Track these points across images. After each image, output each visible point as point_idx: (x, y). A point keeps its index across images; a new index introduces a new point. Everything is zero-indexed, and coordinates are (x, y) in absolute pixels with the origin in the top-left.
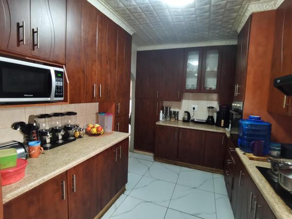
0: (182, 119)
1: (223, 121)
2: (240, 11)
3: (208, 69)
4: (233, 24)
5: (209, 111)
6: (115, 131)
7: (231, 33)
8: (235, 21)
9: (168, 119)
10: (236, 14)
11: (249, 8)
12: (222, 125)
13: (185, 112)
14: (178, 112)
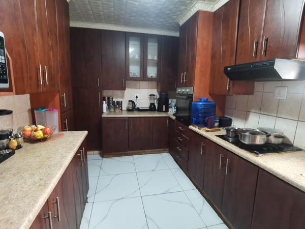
0: (126, 109)
1: (164, 106)
2: (188, 6)
3: (149, 57)
4: (177, 16)
5: (151, 99)
6: (62, 131)
7: (173, 24)
8: (180, 14)
9: (112, 110)
10: (184, 7)
11: (196, 5)
12: (164, 110)
13: (129, 101)
14: (121, 102)
